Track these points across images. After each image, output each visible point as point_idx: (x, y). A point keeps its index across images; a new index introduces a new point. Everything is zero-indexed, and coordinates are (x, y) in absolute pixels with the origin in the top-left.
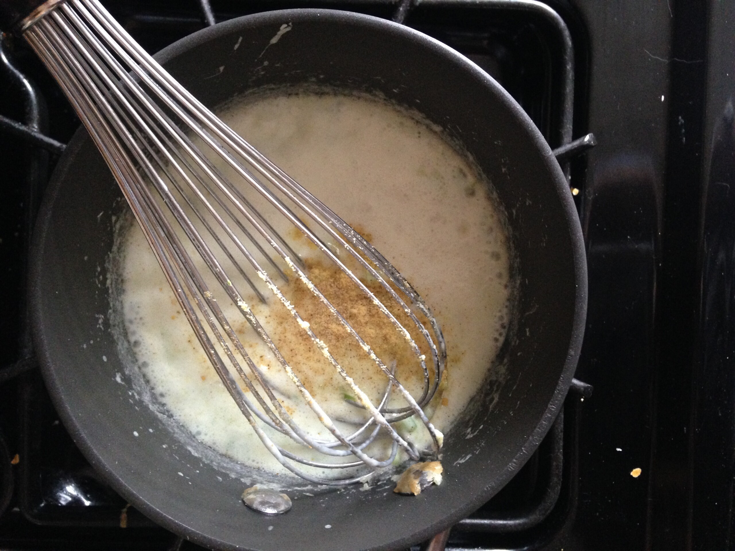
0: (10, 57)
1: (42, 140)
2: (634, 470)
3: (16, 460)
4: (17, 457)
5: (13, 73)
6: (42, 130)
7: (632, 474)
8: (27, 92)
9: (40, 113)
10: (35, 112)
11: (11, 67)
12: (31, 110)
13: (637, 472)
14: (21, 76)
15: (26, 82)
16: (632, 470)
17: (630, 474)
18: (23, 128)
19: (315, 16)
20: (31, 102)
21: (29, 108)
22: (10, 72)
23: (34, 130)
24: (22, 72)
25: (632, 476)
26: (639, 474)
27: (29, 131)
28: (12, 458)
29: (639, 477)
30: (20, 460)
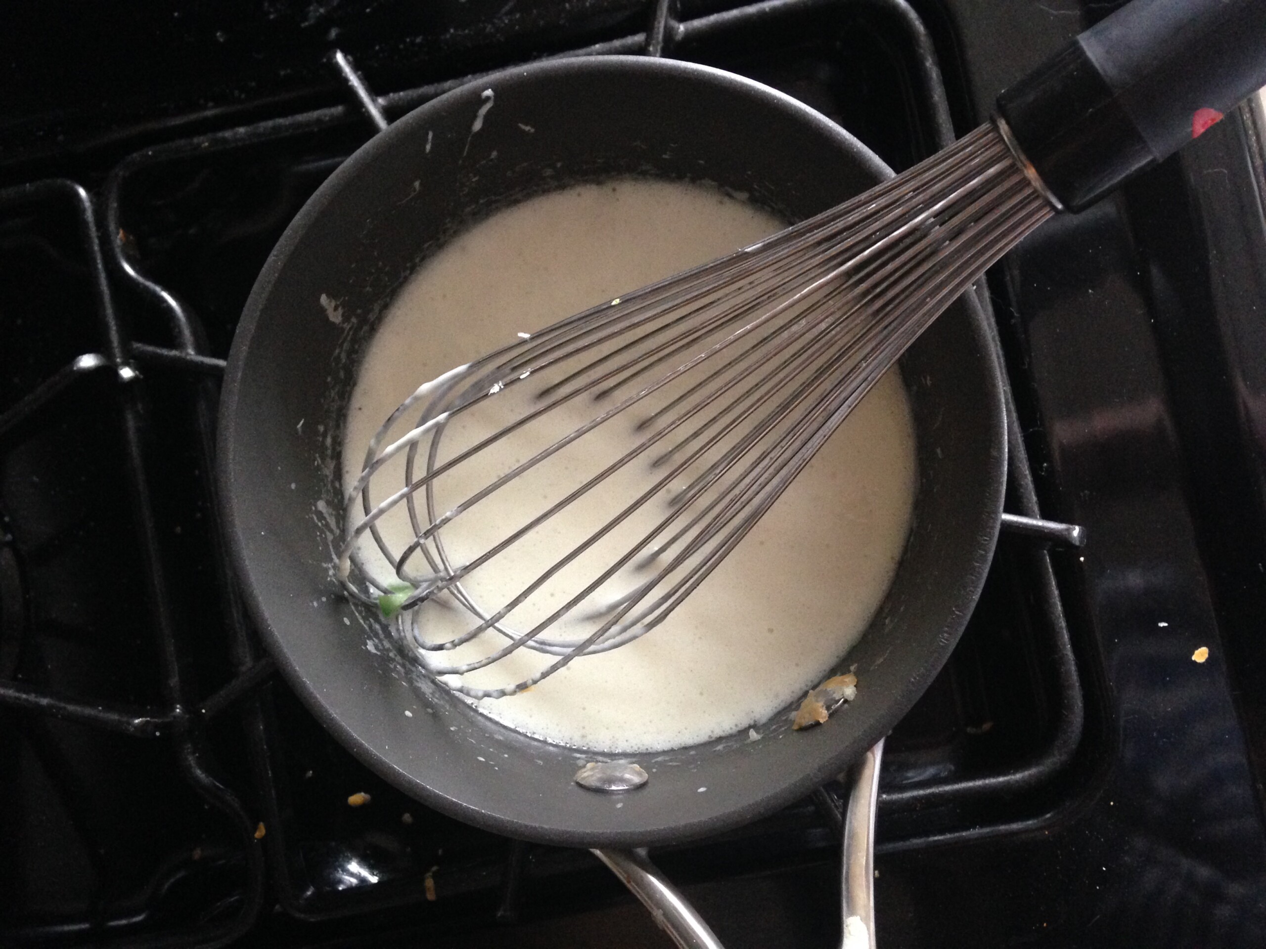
0: (137, 268)
1: (202, 363)
2: (1197, 652)
3: (260, 832)
4: (262, 826)
5: (146, 288)
6: (200, 351)
7: (1194, 658)
8: (170, 308)
9: (194, 333)
10: (187, 333)
11: (141, 279)
12: (180, 332)
13: (1202, 655)
14: (158, 289)
15: (165, 295)
16: (1193, 653)
17: (1192, 660)
18: (174, 353)
19: (520, 76)
20: (178, 319)
21: (177, 330)
22: (141, 286)
23: (191, 353)
24: (157, 282)
25: (1195, 662)
26: (1206, 656)
27: (183, 355)
28: (255, 829)
29: (1207, 660)
30: (266, 829)
